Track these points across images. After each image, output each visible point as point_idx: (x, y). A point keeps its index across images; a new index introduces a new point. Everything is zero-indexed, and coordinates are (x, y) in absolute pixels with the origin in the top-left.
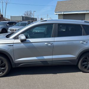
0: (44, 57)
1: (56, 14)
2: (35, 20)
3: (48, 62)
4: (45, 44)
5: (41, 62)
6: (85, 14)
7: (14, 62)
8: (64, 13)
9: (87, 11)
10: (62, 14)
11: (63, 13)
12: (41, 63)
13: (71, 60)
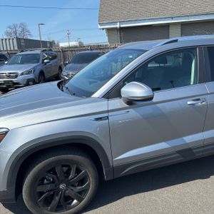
0: (185, 138)
1: (103, 29)
2: (48, 45)
3: (194, 151)
4: (189, 103)
6: (167, 26)
7: (111, 165)
8: (122, 26)
9: (172, 18)
10: (116, 29)
11: (118, 26)
12: (178, 155)
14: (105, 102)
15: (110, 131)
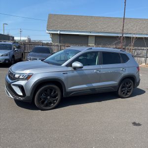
1: (49, 33)
5: (90, 89)
6: (88, 36)
9: (90, 32)
11: (59, 33)
13: (114, 87)
14: (66, 68)
15: (67, 78)
